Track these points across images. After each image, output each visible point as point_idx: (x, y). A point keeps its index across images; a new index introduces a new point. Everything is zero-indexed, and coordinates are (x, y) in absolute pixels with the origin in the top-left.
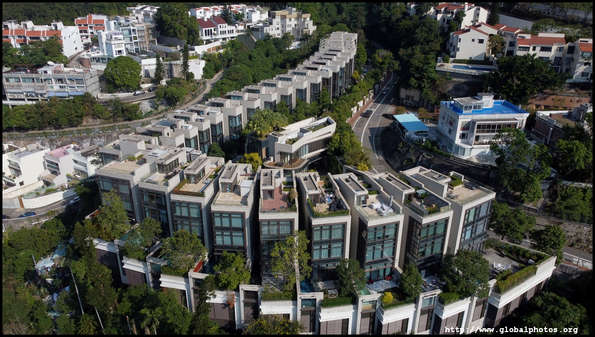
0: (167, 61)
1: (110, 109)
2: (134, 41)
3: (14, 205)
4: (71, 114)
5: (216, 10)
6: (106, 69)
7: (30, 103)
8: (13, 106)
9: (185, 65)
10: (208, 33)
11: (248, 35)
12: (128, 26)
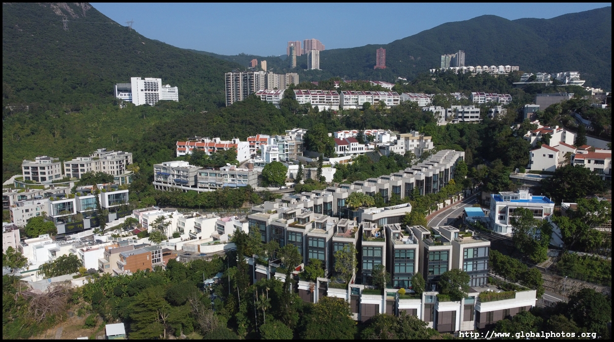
0: (308, 167)
1: (262, 197)
2: (286, 153)
3: (194, 249)
4: (236, 199)
5: (352, 133)
6: (263, 170)
7: (211, 190)
8: (200, 192)
9: (320, 171)
10: (342, 149)
11: (376, 152)
12: (283, 141)
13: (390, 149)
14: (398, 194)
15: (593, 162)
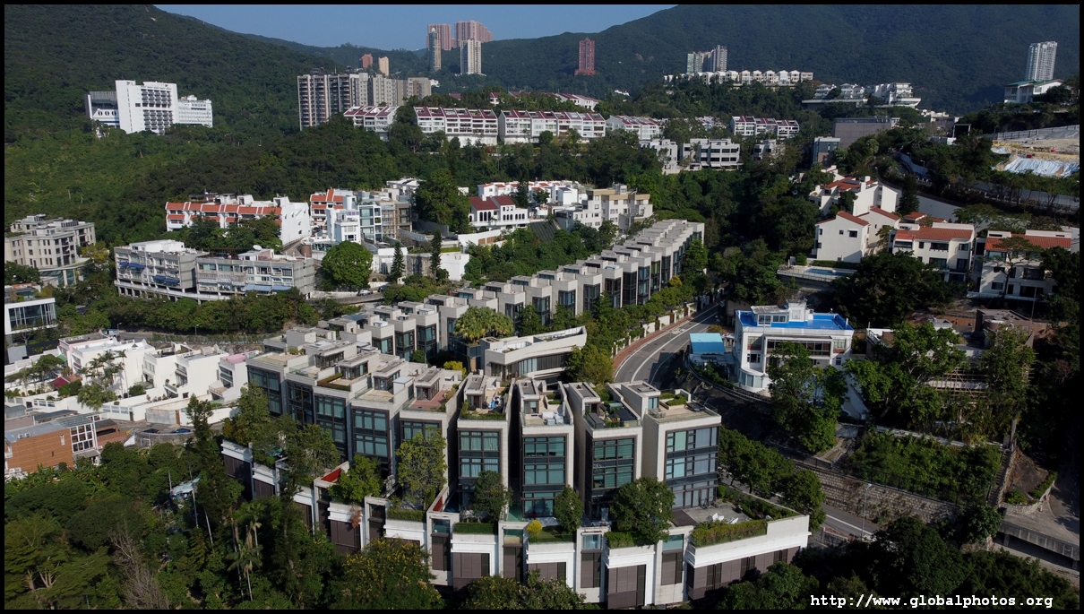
0: (415, 252)
1: (321, 311)
2: (375, 224)
3: (169, 419)
4: (270, 315)
5: (508, 188)
6: (324, 258)
7: (222, 298)
8: (202, 301)
9: (436, 260)
10: (484, 217)
11: (550, 223)
12: (371, 203)
13: (574, 218)
14: (570, 306)
15: (927, 245)
